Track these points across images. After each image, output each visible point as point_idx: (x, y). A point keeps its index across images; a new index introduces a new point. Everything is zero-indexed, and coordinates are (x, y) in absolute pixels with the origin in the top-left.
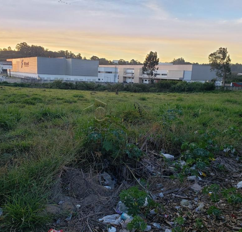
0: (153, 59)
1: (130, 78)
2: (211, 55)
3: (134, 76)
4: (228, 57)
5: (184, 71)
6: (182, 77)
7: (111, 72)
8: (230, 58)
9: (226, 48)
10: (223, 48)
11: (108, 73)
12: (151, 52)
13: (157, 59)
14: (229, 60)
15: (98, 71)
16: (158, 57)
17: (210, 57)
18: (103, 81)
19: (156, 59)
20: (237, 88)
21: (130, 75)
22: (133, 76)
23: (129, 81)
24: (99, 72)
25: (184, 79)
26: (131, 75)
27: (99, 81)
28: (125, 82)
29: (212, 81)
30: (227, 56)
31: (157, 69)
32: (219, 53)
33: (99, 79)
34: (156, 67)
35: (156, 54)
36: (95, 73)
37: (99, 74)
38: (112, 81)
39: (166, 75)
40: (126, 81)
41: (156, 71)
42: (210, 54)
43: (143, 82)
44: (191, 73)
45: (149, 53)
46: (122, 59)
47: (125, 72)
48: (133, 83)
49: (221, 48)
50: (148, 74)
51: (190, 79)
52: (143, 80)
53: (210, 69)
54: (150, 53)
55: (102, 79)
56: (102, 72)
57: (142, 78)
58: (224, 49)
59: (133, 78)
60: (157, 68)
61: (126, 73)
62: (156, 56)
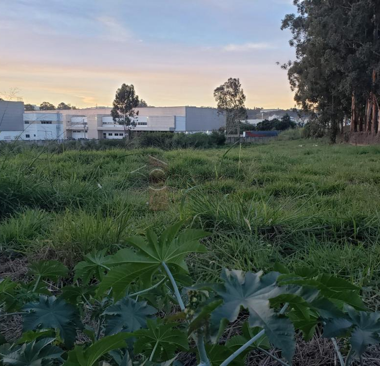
0: (128, 97)
1: (79, 131)
2: (218, 90)
3: (88, 127)
4: (242, 92)
5: (175, 116)
6: (173, 126)
7: (50, 122)
8: (244, 93)
9: (238, 79)
10: (233, 78)
11: (44, 123)
12: (124, 85)
13: (135, 97)
14: (244, 97)
15: (24, 120)
16: (136, 94)
17: (217, 94)
18: (36, 138)
19: (133, 97)
20: (253, 140)
21: (81, 127)
22: (86, 129)
23: (77, 136)
24: (27, 122)
25: (176, 130)
26: (83, 126)
27: (28, 139)
28: (70, 138)
29: (220, 130)
30: (241, 90)
31: (137, 114)
32: (228, 87)
33: (28, 136)
34: (135, 110)
35: (133, 88)
36: (19, 124)
37: (26, 125)
38: (55, 138)
39: (146, 124)
40: (73, 137)
41: (135, 117)
42: (215, 89)
43: (105, 137)
44: (185, 120)
45: (120, 87)
46: (47, 102)
47: (68, 122)
48: (86, 139)
49: (231, 79)
50: (120, 123)
51: (185, 130)
52: (105, 134)
53: (218, 112)
54: (122, 87)
55: (35, 135)
56: (33, 122)
57: (102, 131)
58: (235, 79)
59: (86, 132)
60: (136, 112)
61: (70, 123)
62: (133, 93)
